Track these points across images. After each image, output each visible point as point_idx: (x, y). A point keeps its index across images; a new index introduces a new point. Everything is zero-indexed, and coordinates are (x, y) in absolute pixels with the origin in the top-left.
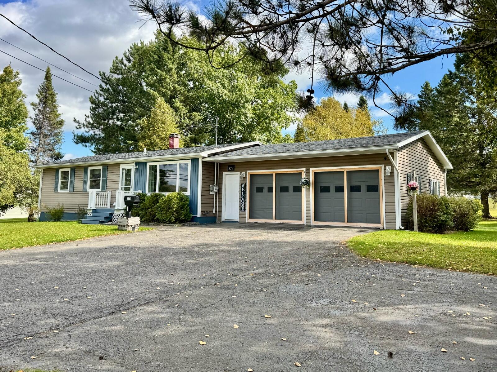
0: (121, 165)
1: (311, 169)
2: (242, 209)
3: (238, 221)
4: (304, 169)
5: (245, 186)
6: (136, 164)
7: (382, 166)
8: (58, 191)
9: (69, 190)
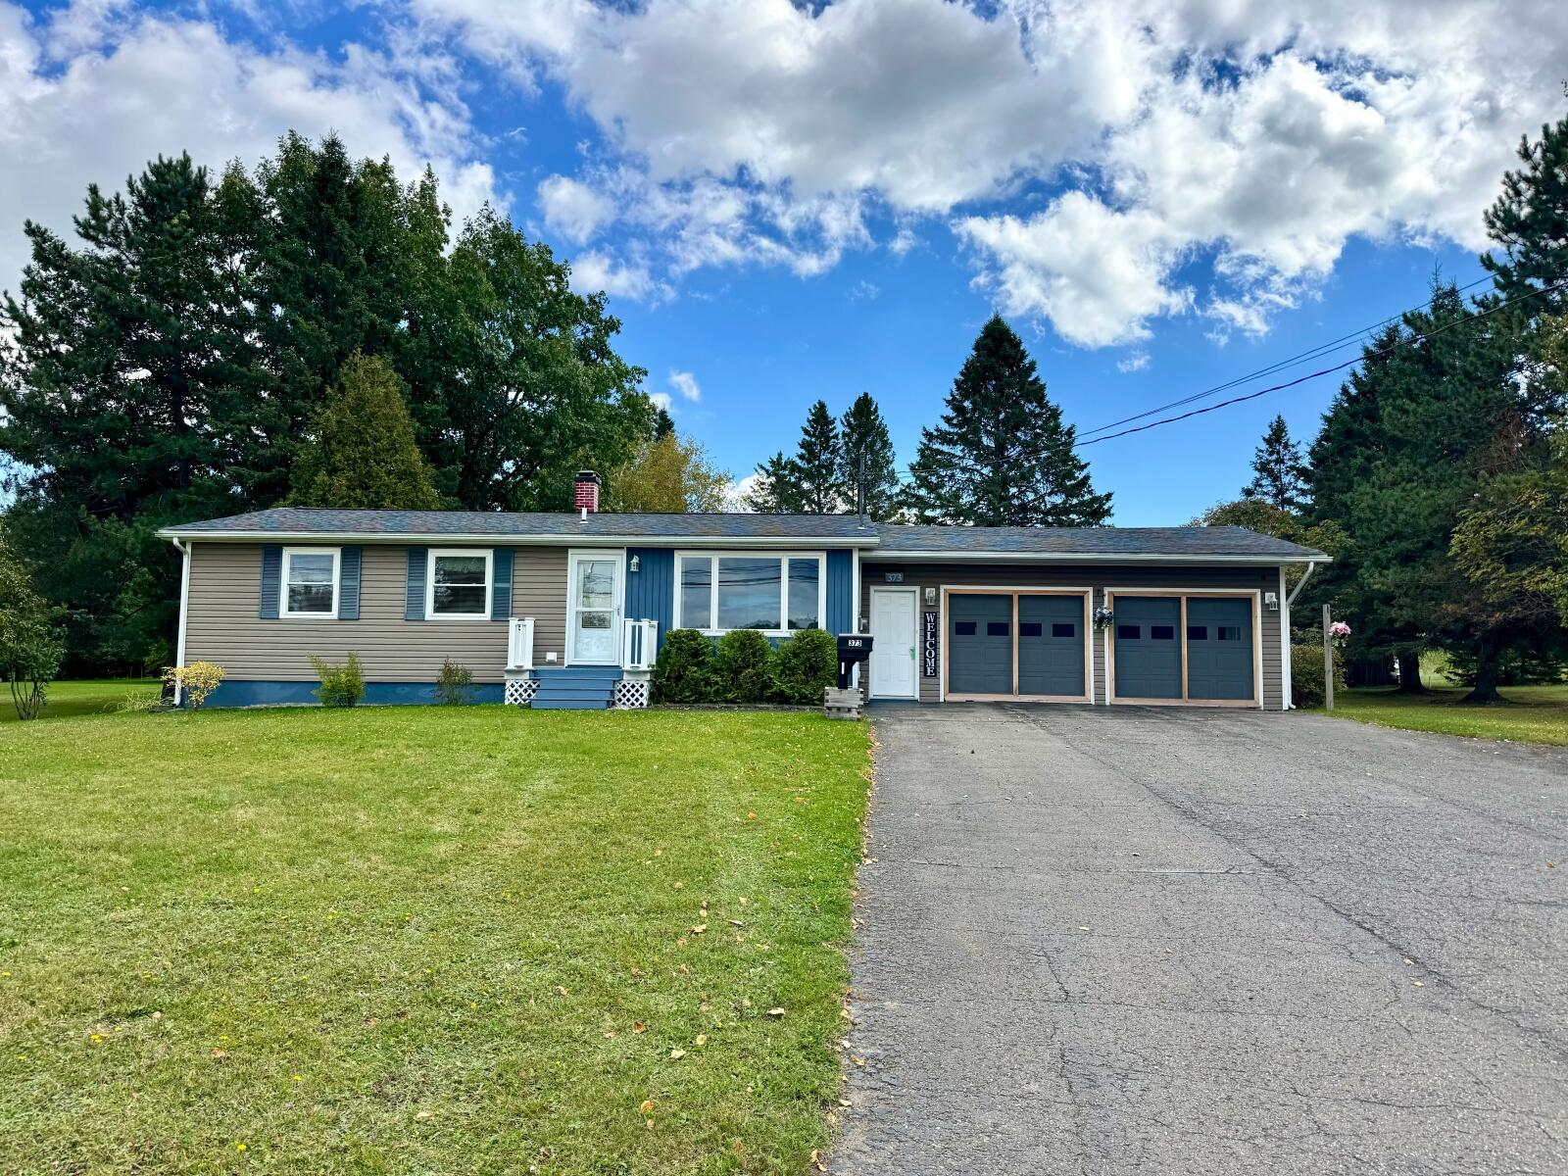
0: (570, 551)
1: (1107, 590)
2: (928, 672)
3: (917, 697)
4: (1090, 590)
5: (936, 618)
6: (632, 551)
7: (1258, 592)
8: (281, 616)
9: (334, 614)
